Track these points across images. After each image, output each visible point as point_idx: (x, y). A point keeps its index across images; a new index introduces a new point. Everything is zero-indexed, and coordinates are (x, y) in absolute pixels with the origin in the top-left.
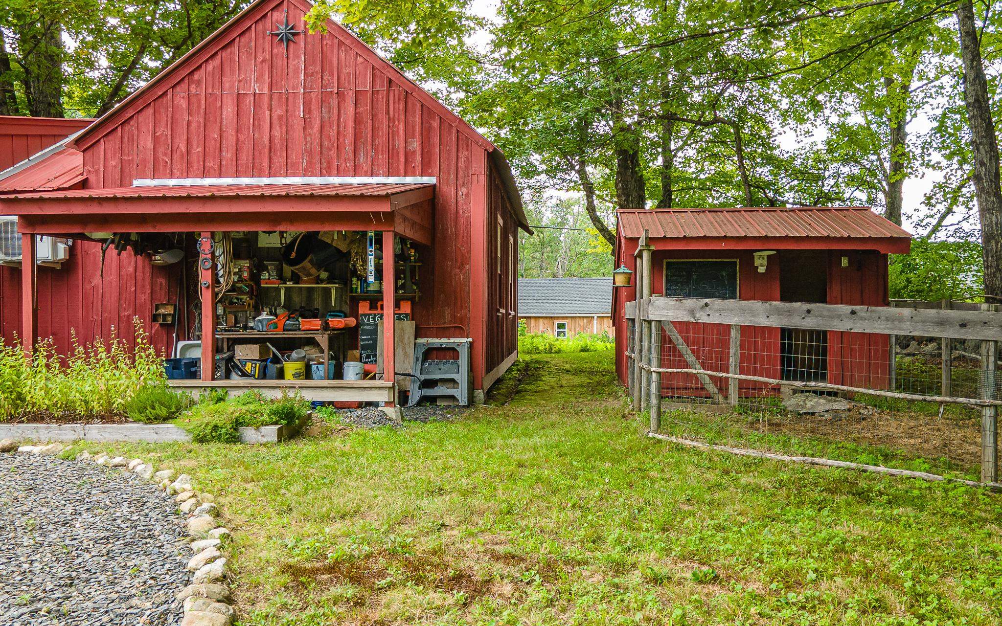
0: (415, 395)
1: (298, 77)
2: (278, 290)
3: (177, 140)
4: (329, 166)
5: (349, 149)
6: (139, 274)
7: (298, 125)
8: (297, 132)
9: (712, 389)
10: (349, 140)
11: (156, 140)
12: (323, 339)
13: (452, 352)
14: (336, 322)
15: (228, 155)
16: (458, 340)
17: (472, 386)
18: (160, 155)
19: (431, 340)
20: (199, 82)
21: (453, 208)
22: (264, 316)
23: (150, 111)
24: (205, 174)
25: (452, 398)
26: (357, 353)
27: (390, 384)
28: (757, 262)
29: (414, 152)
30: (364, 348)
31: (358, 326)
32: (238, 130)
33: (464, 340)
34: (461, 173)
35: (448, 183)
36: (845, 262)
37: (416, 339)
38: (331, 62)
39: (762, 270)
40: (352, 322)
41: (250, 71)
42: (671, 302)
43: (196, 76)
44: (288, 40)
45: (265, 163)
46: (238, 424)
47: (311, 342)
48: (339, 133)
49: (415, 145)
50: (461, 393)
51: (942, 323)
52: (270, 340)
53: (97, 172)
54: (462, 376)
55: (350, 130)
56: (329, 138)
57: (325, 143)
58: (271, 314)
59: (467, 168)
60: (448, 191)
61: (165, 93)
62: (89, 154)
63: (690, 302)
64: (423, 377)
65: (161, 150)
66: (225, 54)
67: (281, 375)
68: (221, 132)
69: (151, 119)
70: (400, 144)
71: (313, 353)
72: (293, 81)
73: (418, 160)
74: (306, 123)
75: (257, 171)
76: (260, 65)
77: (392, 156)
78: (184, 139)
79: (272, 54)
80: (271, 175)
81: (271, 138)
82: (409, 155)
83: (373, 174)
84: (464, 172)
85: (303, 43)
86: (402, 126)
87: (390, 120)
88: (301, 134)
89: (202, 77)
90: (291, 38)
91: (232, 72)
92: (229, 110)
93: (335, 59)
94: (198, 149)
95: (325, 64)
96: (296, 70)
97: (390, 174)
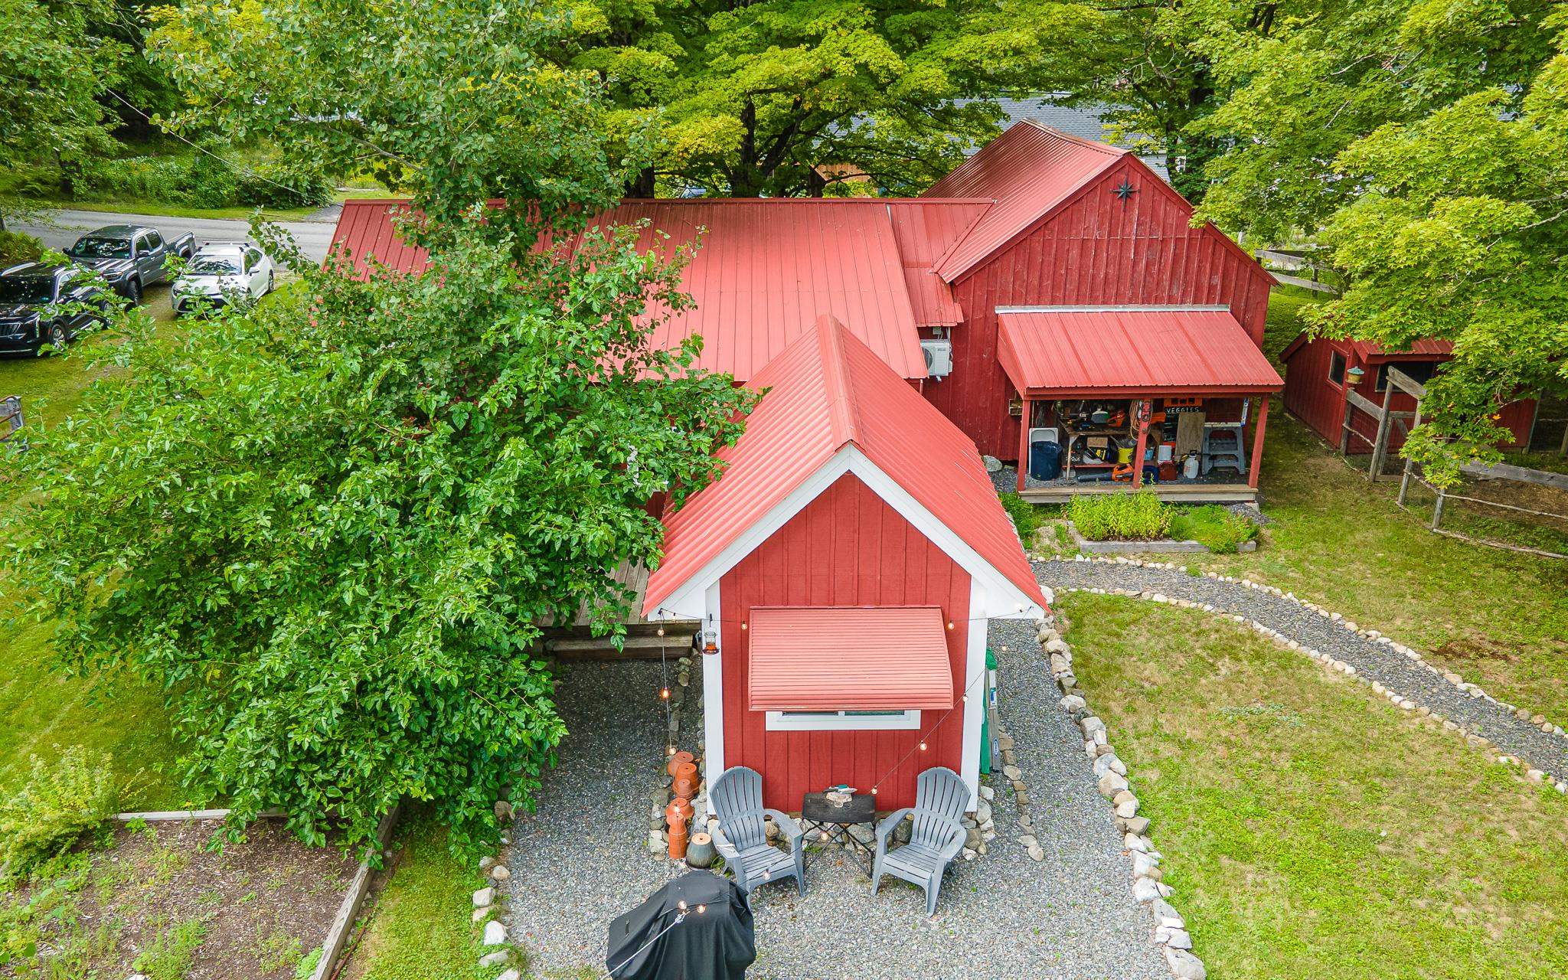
1: (1132, 228)
3: (1031, 276)
4: (1150, 295)
5: (1166, 284)
7: (1128, 264)
8: (1127, 271)
10: (1167, 276)
11: (1015, 275)
15: (1071, 288)
18: (1018, 288)
20: (1052, 232)
24: (1052, 302)
32: (1081, 268)
35: (1238, 309)
38: (1158, 215)
41: (1093, 220)
43: (1050, 226)
45: (1100, 293)
48: (1159, 271)
49: (1217, 280)
50: (1240, 466)
53: (967, 300)
54: (1240, 452)
56: (1151, 275)
57: (1148, 279)
59: (1255, 298)
60: (1238, 315)
61: (1025, 239)
64: (1211, 454)
66: (1075, 207)
68: (1067, 270)
69: (1012, 261)
70: (1205, 280)
72: (1127, 230)
73: (1218, 292)
74: (1135, 263)
75: (1093, 301)
76: (1101, 216)
77: (1198, 288)
78: (1038, 274)
79: (1112, 208)
80: (1104, 303)
81: (1106, 274)
82: (1211, 288)
83: (1182, 302)
84: (1251, 301)
85: (1137, 199)
86: (1208, 266)
87: (1200, 261)
88: (1130, 272)
89: (1055, 226)
90: (1129, 195)
91: (1079, 221)
92: (1075, 253)
93: (1162, 212)
94: (1048, 283)
95: (1154, 216)
96: (1131, 222)
97: (1195, 302)
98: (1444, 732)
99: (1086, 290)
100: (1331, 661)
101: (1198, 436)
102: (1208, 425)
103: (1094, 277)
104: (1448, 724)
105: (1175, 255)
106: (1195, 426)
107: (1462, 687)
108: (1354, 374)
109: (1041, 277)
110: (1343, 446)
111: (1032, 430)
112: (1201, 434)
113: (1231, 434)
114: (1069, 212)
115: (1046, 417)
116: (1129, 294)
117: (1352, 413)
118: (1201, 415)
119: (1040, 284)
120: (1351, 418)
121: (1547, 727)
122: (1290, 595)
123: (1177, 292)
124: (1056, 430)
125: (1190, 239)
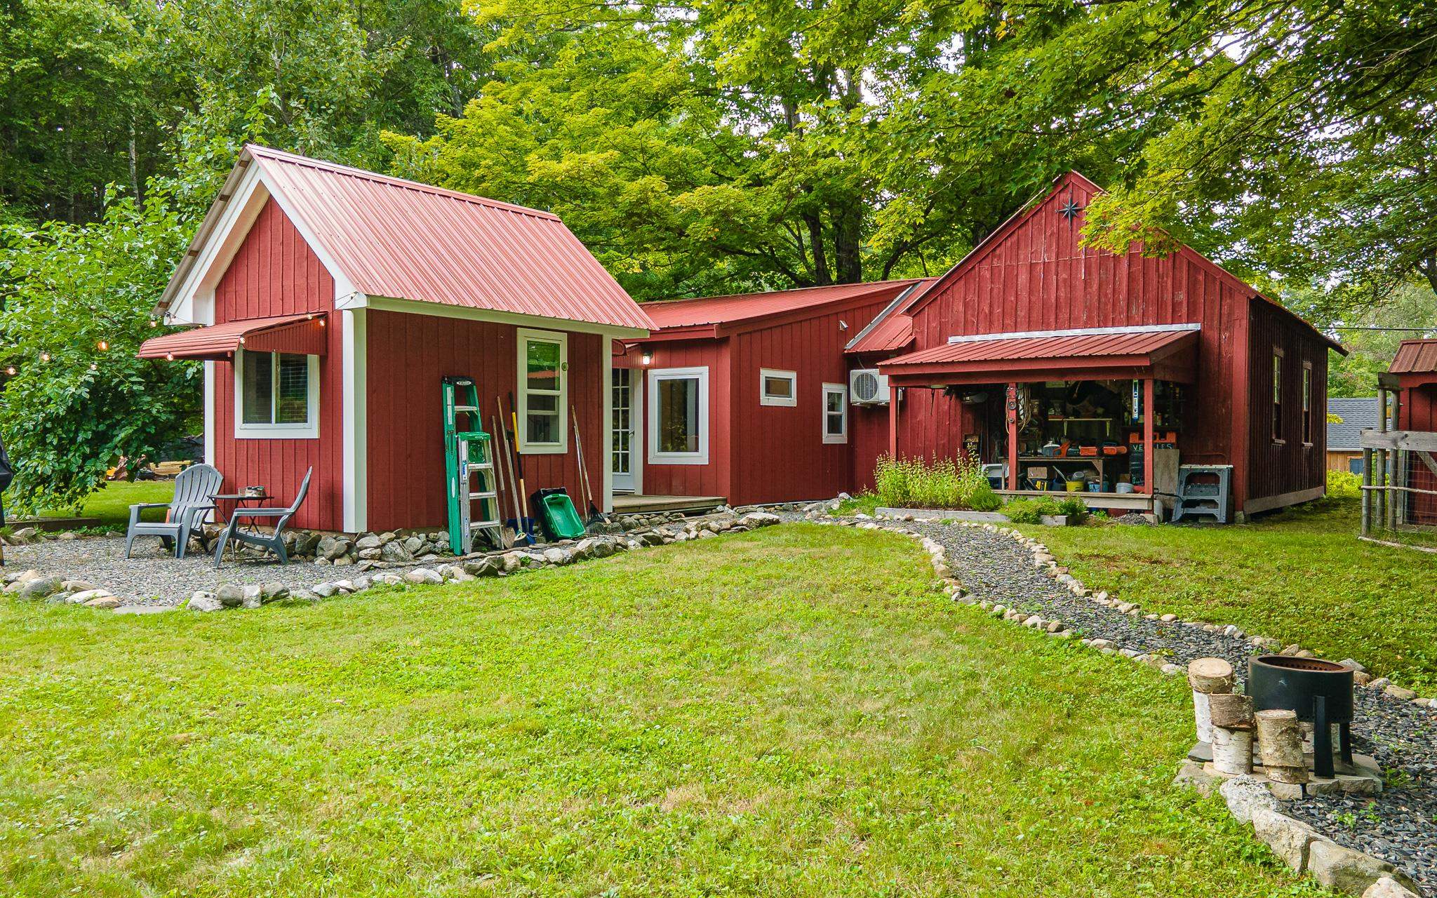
0: (1179, 512)
2: (1062, 423)
3: (981, 305)
4: (1106, 317)
5: (1123, 304)
6: (952, 412)
7: (1080, 286)
8: (1079, 293)
10: (1123, 296)
11: (966, 305)
12: (1099, 464)
13: (1213, 478)
14: (1110, 450)
15: (1022, 313)
16: (1219, 467)
17: (1232, 508)
18: (969, 317)
19: (1194, 466)
21: (1216, 351)
22: (1050, 444)
23: (962, 282)
24: (1003, 331)
25: (1212, 516)
26: (1127, 476)
27: (1149, 496)
29: (1181, 303)
30: (1134, 472)
31: (1129, 452)
32: (1030, 293)
33: (1225, 467)
34: (1224, 319)
35: (1211, 328)
37: (1180, 464)
40: (1124, 450)
41: (1041, 244)
44: (1072, 216)
45: (1052, 319)
46: (1040, 513)
47: (1089, 466)
48: (1114, 290)
49: (1182, 296)
50: (1220, 513)
52: (1055, 464)
53: (922, 332)
54: (1221, 498)
55: (1125, 287)
56: (1106, 295)
57: (1103, 300)
58: (1056, 442)
59: (1229, 315)
60: (1213, 335)
61: (974, 267)
62: (917, 318)
64: (1185, 498)
65: (970, 313)
66: (1021, 232)
67: (1064, 489)
68: (1017, 295)
69: (963, 289)
70: (1167, 297)
71: (1091, 476)
72: (1076, 250)
73: (1185, 310)
74: (1087, 284)
75: (1045, 326)
76: (1049, 238)
77: (1161, 306)
78: (987, 302)
79: (1058, 228)
80: (1057, 328)
81: (1057, 298)
82: (1175, 306)
83: (1143, 324)
86: (1169, 281)
87: (1159, 277)
88: (1082, 294)
89: (1002, 252)
90: (1074, 214)
92: (1024, 278)
94: (998, 311)
97: (1159, 323)
99: (1037, 316)
103: (1044, 301)
105: (1130, 272)
106: (1168, 466)
109: (991, 304)
112: (1176, 476)
114: (1015, 237)
116: (1083, 316)
118: (1175, 455)
119: (991, 313)
123: (1136, 312)
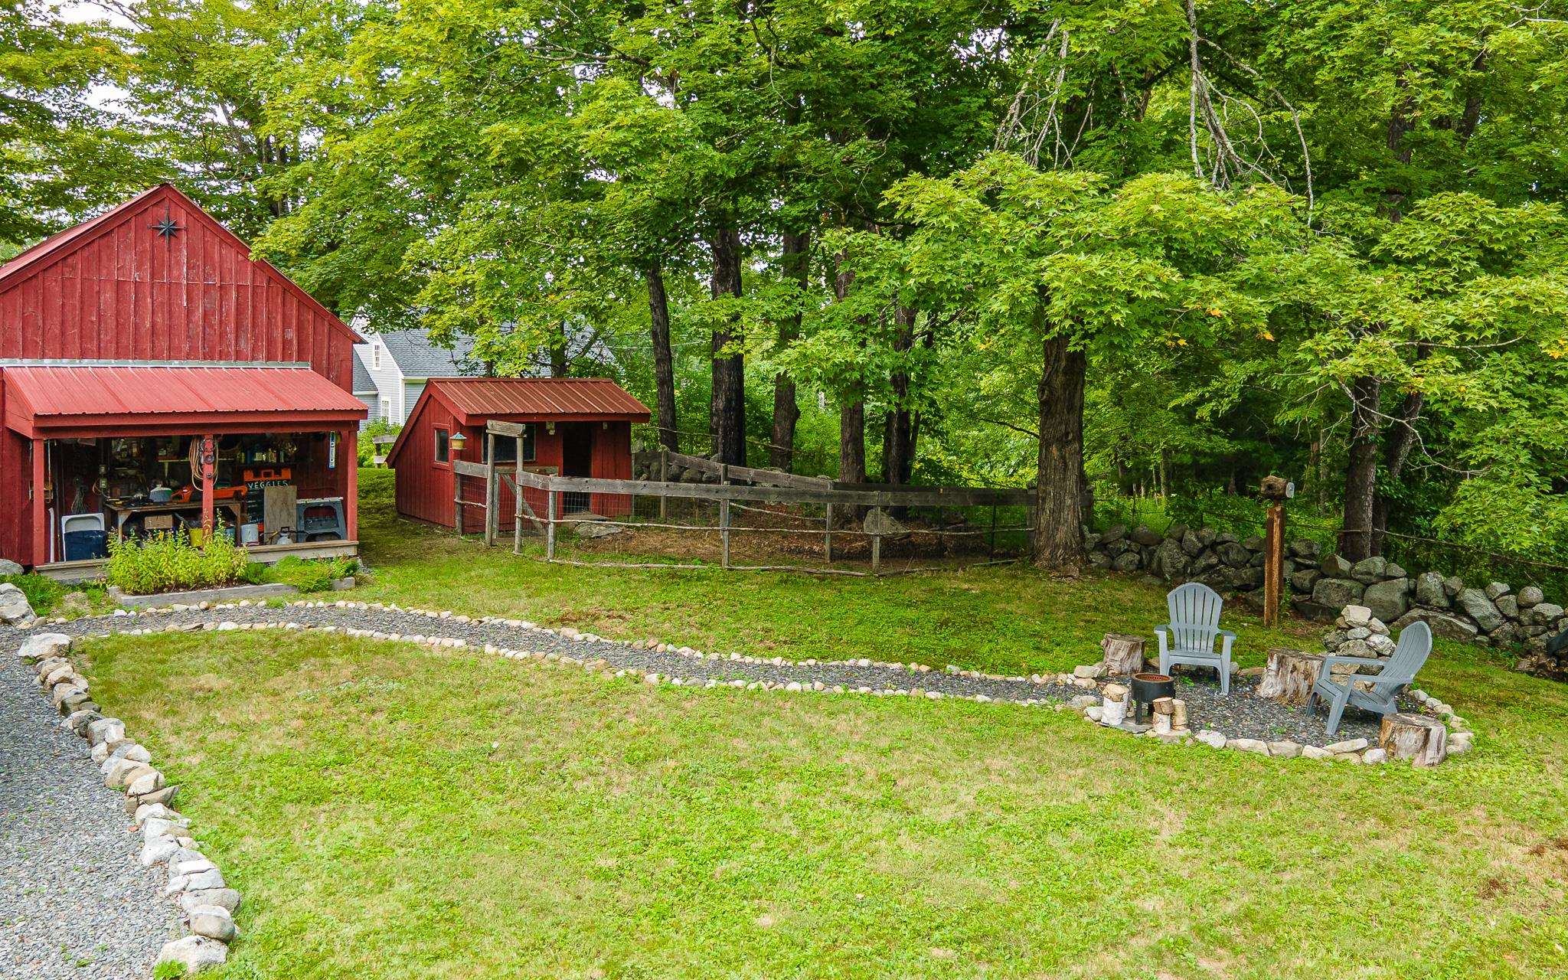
1: (180, 270)
3: (48, 322)
4: (212, 349)
5: (232, 337)
7: (181, 313)
8: (180, 319)
9: (539, 526)
10: (231, 328)
11: (25, 319)
12: (237, 509)
14: (227, 490)
15: (107, 337)
16: (333, 499)
18: (31, 336)
19: (312, 500)
20: (74, 268)
22: (160, 488)
23: (18, 292)
24: (82, 356)
28: (548, 427)
29: (291, 341)
32: (118, 315)
33: (337, 500)
34: (332, 359)
35: (320, 367)
36: (605, 426)
37: (297, 499)
38: (212, 258)
39: (552, 433)
40: (244, 489)
41: (130, 259)
42: (565, 479)
43: (70, 260)
44: (170, 234)
45: (147, 348)
48: (221, 322)
49: (291, 334)
51: (708, 491)
52: (177, 511)
55: (232, 319)
56: (212, 326)
57: (208, 330)
59: (336, 355)
61: (36, 275)
63: (576, 480)
65: (30, 330)
66: (103, 241)
68: (99, 316)
70: (278, 334)
72: (175, 273)
73: (295, 347)
74: (189, 312)
75: (138, 354)
76: (140, 255)
77: (270, 342)
78: (57, 320)
79: (153, 247)
80: (153, 358)
81: (153, 324)
82: (286, 343)
83: (253, 359)
84: (334, 359)
85: (184, 239)
86: (279, 317)
87: (269, 313)
88: (184, 321)
89: (76, 260)
90: (173, 232)
91: (110, 260)
92: (108, 296)
93: (216, 256)
94: (73, 331)
95: (207, 258)
96: (178, 263)
97: (268, 359)
98: (561, 667)
99: (128, 340)
100: (438, 640)
101: (289, 514)
102: (301, 501)
103: (136, 326)
104: (564, 660)
105: (238, 304)
106: (285, 502)
107: (580, 637)
108: (457, 442)
109: (63, 323)
110: (458, 524)
111: (65, 519)
112: (294, 512)
113: (329, 510)
114: (96, 245)
115: (85, 501)
116: (186, 347)
117: (462, 485)
118: (292, 490)
119: (63, 333)
120: (462, 491)
121: (661, 647)
122: (393, 606)
123: (246, 346)
124: (100, 516)
125: (254, 288)
